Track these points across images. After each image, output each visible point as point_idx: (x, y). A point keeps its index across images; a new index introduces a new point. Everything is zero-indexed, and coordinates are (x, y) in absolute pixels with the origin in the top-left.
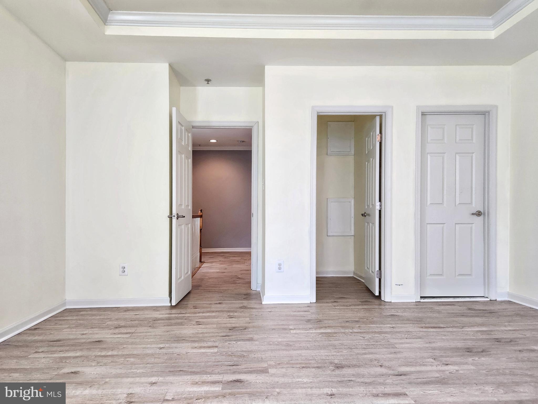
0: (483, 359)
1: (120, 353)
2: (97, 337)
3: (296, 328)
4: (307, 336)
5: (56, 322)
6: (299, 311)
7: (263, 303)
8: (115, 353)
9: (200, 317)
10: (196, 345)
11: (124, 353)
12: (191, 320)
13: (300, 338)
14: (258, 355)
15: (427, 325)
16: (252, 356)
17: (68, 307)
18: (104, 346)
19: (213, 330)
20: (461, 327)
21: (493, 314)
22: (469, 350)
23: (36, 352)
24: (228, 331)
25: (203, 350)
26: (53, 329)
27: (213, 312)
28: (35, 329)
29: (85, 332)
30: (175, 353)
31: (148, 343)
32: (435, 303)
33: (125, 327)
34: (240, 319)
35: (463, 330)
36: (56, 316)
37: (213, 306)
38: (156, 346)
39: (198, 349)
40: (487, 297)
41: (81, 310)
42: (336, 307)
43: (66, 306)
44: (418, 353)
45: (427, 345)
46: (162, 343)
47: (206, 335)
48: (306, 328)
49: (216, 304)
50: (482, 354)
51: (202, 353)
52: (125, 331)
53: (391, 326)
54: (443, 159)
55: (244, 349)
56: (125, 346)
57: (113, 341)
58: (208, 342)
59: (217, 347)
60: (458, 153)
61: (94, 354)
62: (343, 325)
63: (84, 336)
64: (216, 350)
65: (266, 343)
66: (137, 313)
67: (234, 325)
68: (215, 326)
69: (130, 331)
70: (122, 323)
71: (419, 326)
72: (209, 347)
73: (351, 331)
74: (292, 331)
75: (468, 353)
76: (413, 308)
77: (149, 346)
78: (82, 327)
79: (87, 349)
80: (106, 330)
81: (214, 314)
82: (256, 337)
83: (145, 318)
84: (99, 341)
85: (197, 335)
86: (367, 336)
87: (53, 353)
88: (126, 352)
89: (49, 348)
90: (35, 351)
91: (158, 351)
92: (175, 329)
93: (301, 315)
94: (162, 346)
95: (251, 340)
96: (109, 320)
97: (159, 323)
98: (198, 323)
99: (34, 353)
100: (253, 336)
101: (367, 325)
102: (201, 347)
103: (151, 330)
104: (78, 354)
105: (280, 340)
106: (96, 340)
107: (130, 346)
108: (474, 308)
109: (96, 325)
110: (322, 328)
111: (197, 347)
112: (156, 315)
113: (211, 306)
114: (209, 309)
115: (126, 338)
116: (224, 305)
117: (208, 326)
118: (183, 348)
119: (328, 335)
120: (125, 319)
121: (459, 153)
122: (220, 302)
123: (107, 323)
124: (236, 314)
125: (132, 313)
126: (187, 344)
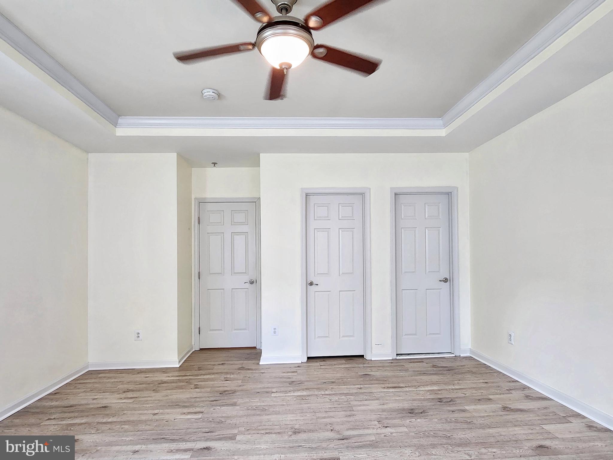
0: (419, 420)
1: (119, 420)
2: (105, 402)
3: (278, 391)
4: (284, 399)
5: (76, 385)
6: (288, 372)
7: (260, 364)
8: (114, 419)
9: (199, 380)
10: (186, 410)
11: (122, 420)
12: (190, 383)
13: (278, 402)
14: (234, 421)
15: (390, 385)
16: (229, 421)
17: (90, 369)
18: (108, 412)
19: (206, 395)
20: (417, 387)
21: (451, 371)
22: (411, 412)
23: (49, 419)
24: (219, 395)
25: (189, 416)
26: (71, 393)
27: (213, 374)
28: (55, 393)
29: (96, 397)
30: (165, 420)
31: (146, 408)
32: (408, 360)
33: (132, 391)
34: (234, 382)
35: (417, 389)
36: (78, 379)
37: (215, 367)
38: (151, 413)
39: (186, 415)
40: (453, 353)
41: (101, 372)
42: (322, 367)
43: (89, 368)
44: (369, 416)
45: (381, 407)
46: (157, 409)
47: (198, 399)
48: (286, 391)
49: (219, 365)
50: (421, 415)
51: (188, 420)
52: (132, 396)
53: (359, 386)
54: (415, 232)
55: (224, 415)
56: (125, 412)
57: (117, 407)
58: (197, 407)
59: (202, 412)
60: (426, 228)
61: (96, 421)
62: (320, 386)
63: (95, 401)
64: (200, 416)
65: (246, 408)
66: (147, 376)
67: (226, 389)
68: (209, 390)
69: (135, 395)
70: (131, 387)
71: (383, 386)
72: (196, 413)
73: (323, 393)
74: (273, 395)
75: (410, 415)
76: (387, 366)
77: (146, 412)
78: (96, 391)
79: (93, 415)
80: (115, 394)
81: (213, 376)
82: (240, 401)
83: (153, 381)
84: (105, 407)
85: (190, 400)
86: (335, 398)
87: (63, 419)
88: (124, 418)
89: (62, 414)
90: (47, 418)
91: (151, 417)
92: (174, 394)
93: (288, 376)
94: (156, 412)
95: (234, 404)
96: (122, 383)
97: (163, 387)
98: (196, 387)
99: (46, 420)
100: (237, 401)
101: (340, 386)
102: (189, 413)
103: (153, 394)
104: (84, 421)
105: (259, 404)
106: (103, 406)
107: (129, 412)
108: (437, 365)
109: (108, 389)
110: (300, 390)
111: (186, 413)
112: (163, 377)
113: (214, 367)
114: (210, 371)
115: (130, 403)
116: (225, 366)
117: (202, 390)
118: (174, 414)
119: (302, 398)
120: (135, 383)
121: (428, 228)
122: (223, 362)
123: (118, 387)
124: (232, 376)
125: (143, 375)
126: (178, 410)
